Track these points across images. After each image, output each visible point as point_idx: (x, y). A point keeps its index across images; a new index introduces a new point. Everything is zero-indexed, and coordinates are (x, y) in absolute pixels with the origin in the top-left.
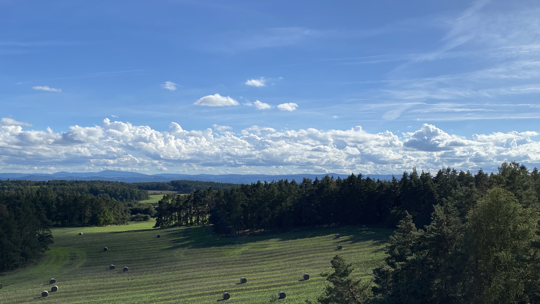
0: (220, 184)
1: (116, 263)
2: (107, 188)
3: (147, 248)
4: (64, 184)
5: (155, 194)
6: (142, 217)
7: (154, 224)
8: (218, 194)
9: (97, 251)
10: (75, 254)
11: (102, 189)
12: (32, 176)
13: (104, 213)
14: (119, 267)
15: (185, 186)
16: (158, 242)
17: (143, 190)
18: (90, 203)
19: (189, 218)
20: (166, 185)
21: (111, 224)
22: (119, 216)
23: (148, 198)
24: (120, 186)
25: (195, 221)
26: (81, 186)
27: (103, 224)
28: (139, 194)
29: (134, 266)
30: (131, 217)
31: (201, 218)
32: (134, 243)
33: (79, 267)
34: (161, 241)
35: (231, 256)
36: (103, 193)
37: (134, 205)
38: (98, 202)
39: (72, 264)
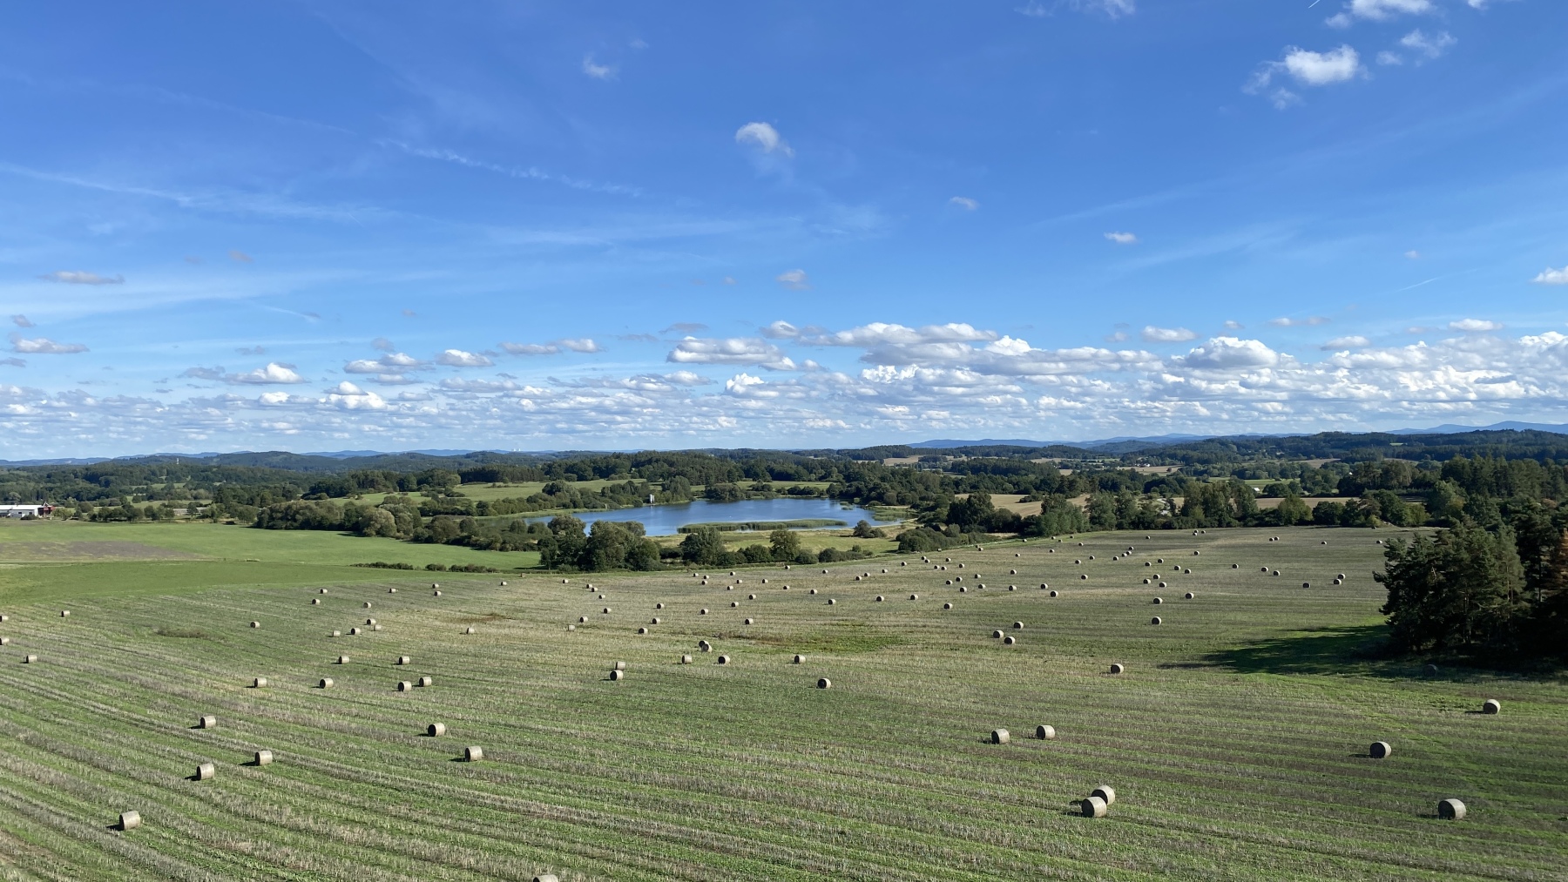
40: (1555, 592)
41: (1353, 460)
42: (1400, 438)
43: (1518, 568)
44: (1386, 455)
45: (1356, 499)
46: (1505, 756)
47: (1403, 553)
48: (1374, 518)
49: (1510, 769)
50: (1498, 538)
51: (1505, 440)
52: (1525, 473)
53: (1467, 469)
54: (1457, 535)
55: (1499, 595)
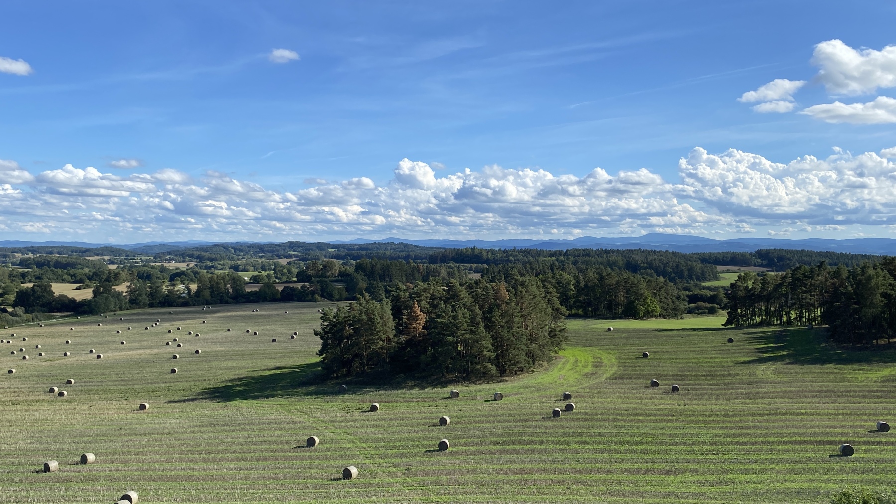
0: (847, 255)
1: (661, 378)
2: (651, 260)
3: (711, 358)
4: (589, 255)
5: (728, 271)
6: (706, 308)
7: (724, 320)
8: (837, 274)
9: (633, 357)
10: (601, 359)
11: (644, 263)
12: (545, 243)
13: (644, 299)
14: (666, 385)
15: (781, 258)
16: (729, 350)
17: (708, 265)
18: (624, 284)
19: (784, 313)
20: (748, 256)
21: (656, 317)
22: (668, 305)
23: (717, 279)
24: (672, 258)
25: (796, 319)
26: (613, 258)
27: (644, 316)
28: (703, 271)
29: (689, 384)
30: (689, 308)
31: (807, 314)
32: (690, 349)
33: (606, 379)
34: (734, 348)
35: (861, 382)
36: (645, 268)
37: (693, 288)
38: (636, 282)
39: (596, 373)
40: (409, 337)
41: (306, 260)
42: (334, 246)
43: (392, 324)
44: (325, 257)
45: (307, 284)
46: (380, 436)
47: (331, 317)
48: (316, 296)
49: (382, 444)
50: (382, 306)
51: (389, 248)
52: (398, 268)
53: (369, 266)
54: (360, 305)
55: (381, 340)
